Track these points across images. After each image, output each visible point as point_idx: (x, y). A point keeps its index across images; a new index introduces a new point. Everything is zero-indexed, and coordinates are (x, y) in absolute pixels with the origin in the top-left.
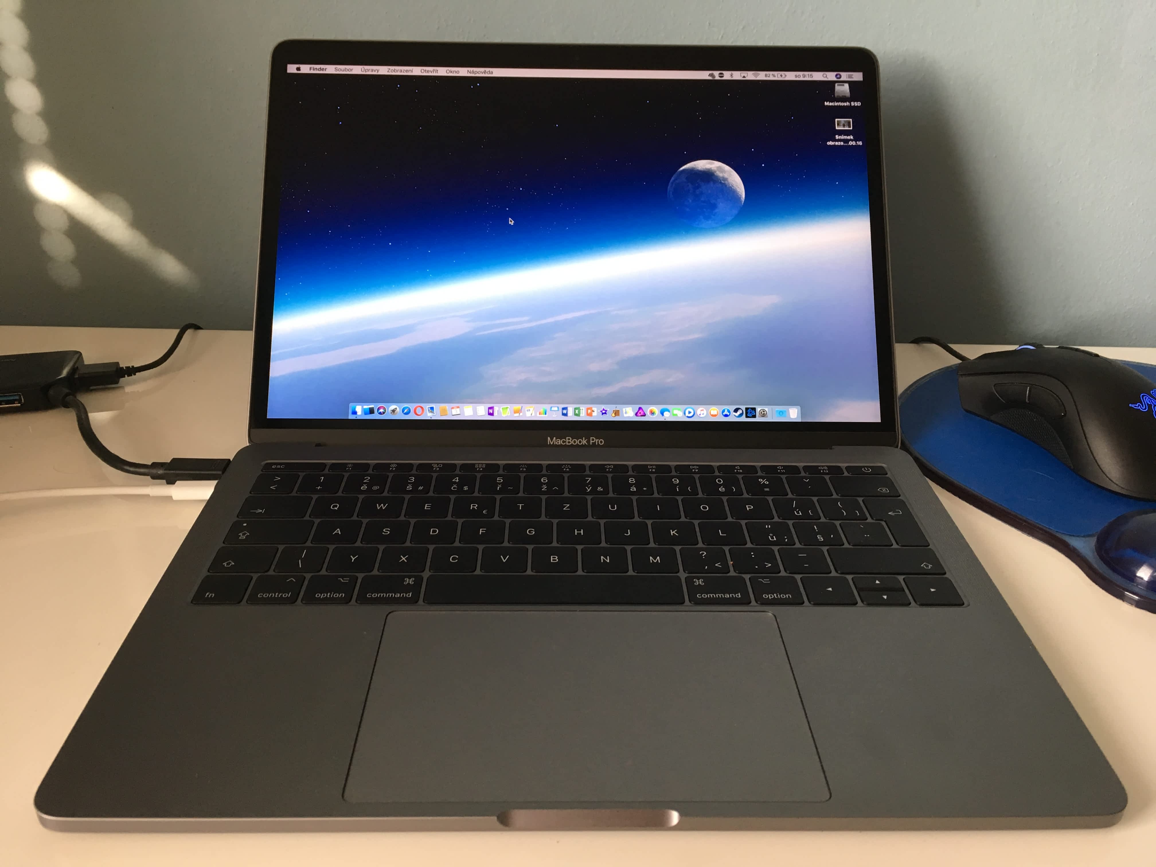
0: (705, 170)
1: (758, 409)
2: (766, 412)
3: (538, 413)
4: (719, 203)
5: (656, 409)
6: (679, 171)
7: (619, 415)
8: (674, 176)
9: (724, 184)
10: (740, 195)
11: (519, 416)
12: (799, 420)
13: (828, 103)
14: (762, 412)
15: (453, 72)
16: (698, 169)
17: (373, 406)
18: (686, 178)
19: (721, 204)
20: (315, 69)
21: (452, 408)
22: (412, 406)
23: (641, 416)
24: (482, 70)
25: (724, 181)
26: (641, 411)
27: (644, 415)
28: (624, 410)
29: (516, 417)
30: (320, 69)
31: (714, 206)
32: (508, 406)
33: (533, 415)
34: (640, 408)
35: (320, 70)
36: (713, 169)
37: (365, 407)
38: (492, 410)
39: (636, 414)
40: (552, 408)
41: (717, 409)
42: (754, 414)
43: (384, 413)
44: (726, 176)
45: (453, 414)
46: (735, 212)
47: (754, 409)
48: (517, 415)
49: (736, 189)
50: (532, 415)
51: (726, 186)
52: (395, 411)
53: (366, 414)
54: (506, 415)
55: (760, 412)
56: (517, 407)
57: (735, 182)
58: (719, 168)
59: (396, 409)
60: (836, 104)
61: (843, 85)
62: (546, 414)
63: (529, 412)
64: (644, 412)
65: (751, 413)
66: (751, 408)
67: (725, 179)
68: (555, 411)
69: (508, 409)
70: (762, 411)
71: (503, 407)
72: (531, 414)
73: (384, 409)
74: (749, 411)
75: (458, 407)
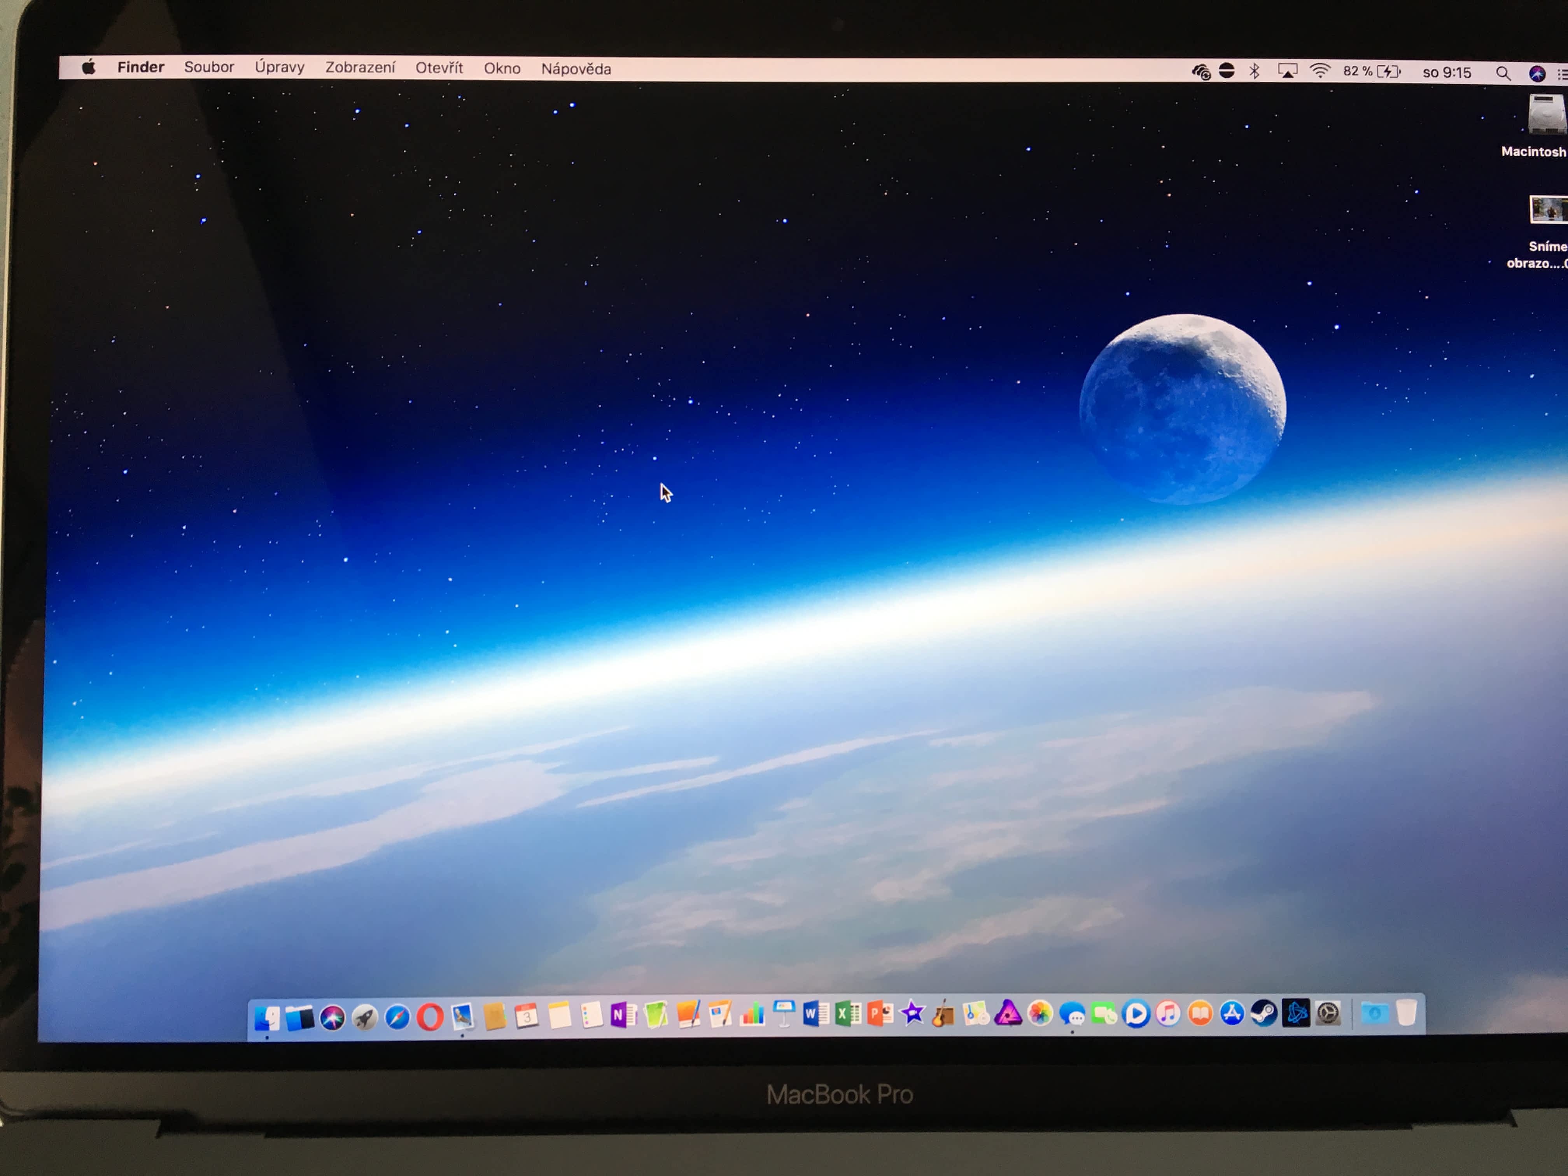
0: (1182, 342)
1: (1316, 1003)
2: (1335, 1011)
3: (742, 1018)
4: (1218, 436)
5: (1049, 1006)
6: (1110, 347)
7: (951, 1021)
8: (1096, 361)
9: (1232, 380)
10: (1274, 412)
11: (692, 1027)
12: (1422, 1031)
13: (1511, 148)
14: (1327, 1010)
15: (503, 69)
16: (1160, 338)
17: (309, 1007)
18: (1131, 367)
19: (1222, 438)
20: (133, 66)
21: (518, 1008)
22: (411, 1005)
23: (1011, 1023)
24: (582, 61)
25: (1230, 372)
26: (1008, 1011)
27: (1018, 1021)
28: (965, 1006)
29: (685, 1030)
30: (147, 65)
31: (1202, 445)
32: (664, 1000)
33: (729, 1022)
34: (1007, 1003)
35: (147, 71)
36: (1201, 339)
37: (290, 1009)
38: (621, 1011)
39: (997, 1019)
40: (778, 1004)
41: (1211, 1007)
42: (1306, 1016)
43: (339, 1025)
44: (1236, 358)
45: (520, 1025)
46: (1259, 460)
47: (1305, 1003)
48: (687, 1023)
49: (1264, 394)
50: (727, 1024)
51: (1236, 386)
52: (369, 1017)
53: (292, 1028)
54: (659, 1025)
55: (1321, 1011)
56: (688, 1001)
57: (1262, 375)
58: (1218, 336)
59: (371, 1012)
60: (1532, 152)
61: (1551, 99)
62: (761, 1021)
63: (717, 1016)
64: (1018, 1013)
65: (1297, 1013)
66: (1298, 1000)
67: (1234, 368)
68: (785, 1011)
69: (664, 1009)
70: (1325, 1007)
71: (649, 1004)
72: (724, 1022)
73: (340, 1013)
74: (1292, 1007)
75: (533, 1006)
